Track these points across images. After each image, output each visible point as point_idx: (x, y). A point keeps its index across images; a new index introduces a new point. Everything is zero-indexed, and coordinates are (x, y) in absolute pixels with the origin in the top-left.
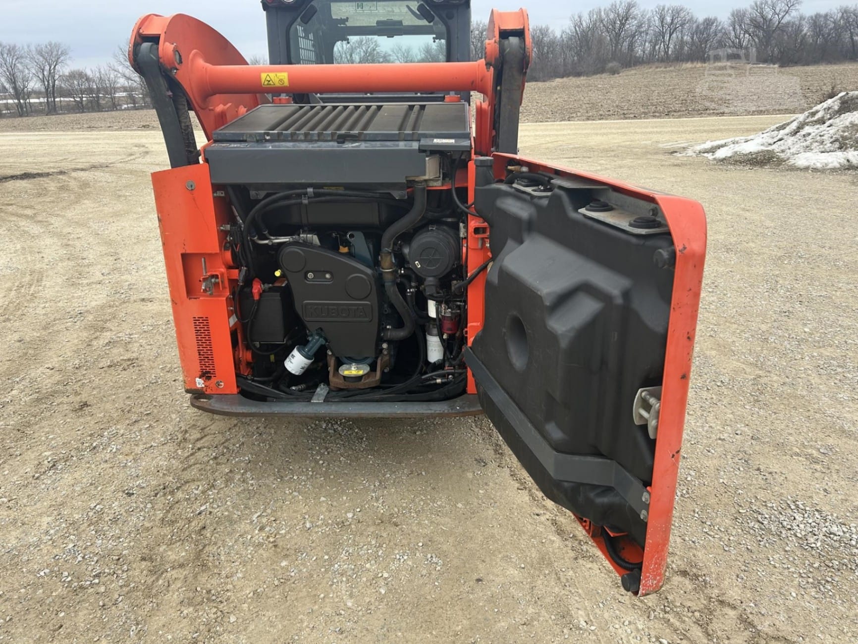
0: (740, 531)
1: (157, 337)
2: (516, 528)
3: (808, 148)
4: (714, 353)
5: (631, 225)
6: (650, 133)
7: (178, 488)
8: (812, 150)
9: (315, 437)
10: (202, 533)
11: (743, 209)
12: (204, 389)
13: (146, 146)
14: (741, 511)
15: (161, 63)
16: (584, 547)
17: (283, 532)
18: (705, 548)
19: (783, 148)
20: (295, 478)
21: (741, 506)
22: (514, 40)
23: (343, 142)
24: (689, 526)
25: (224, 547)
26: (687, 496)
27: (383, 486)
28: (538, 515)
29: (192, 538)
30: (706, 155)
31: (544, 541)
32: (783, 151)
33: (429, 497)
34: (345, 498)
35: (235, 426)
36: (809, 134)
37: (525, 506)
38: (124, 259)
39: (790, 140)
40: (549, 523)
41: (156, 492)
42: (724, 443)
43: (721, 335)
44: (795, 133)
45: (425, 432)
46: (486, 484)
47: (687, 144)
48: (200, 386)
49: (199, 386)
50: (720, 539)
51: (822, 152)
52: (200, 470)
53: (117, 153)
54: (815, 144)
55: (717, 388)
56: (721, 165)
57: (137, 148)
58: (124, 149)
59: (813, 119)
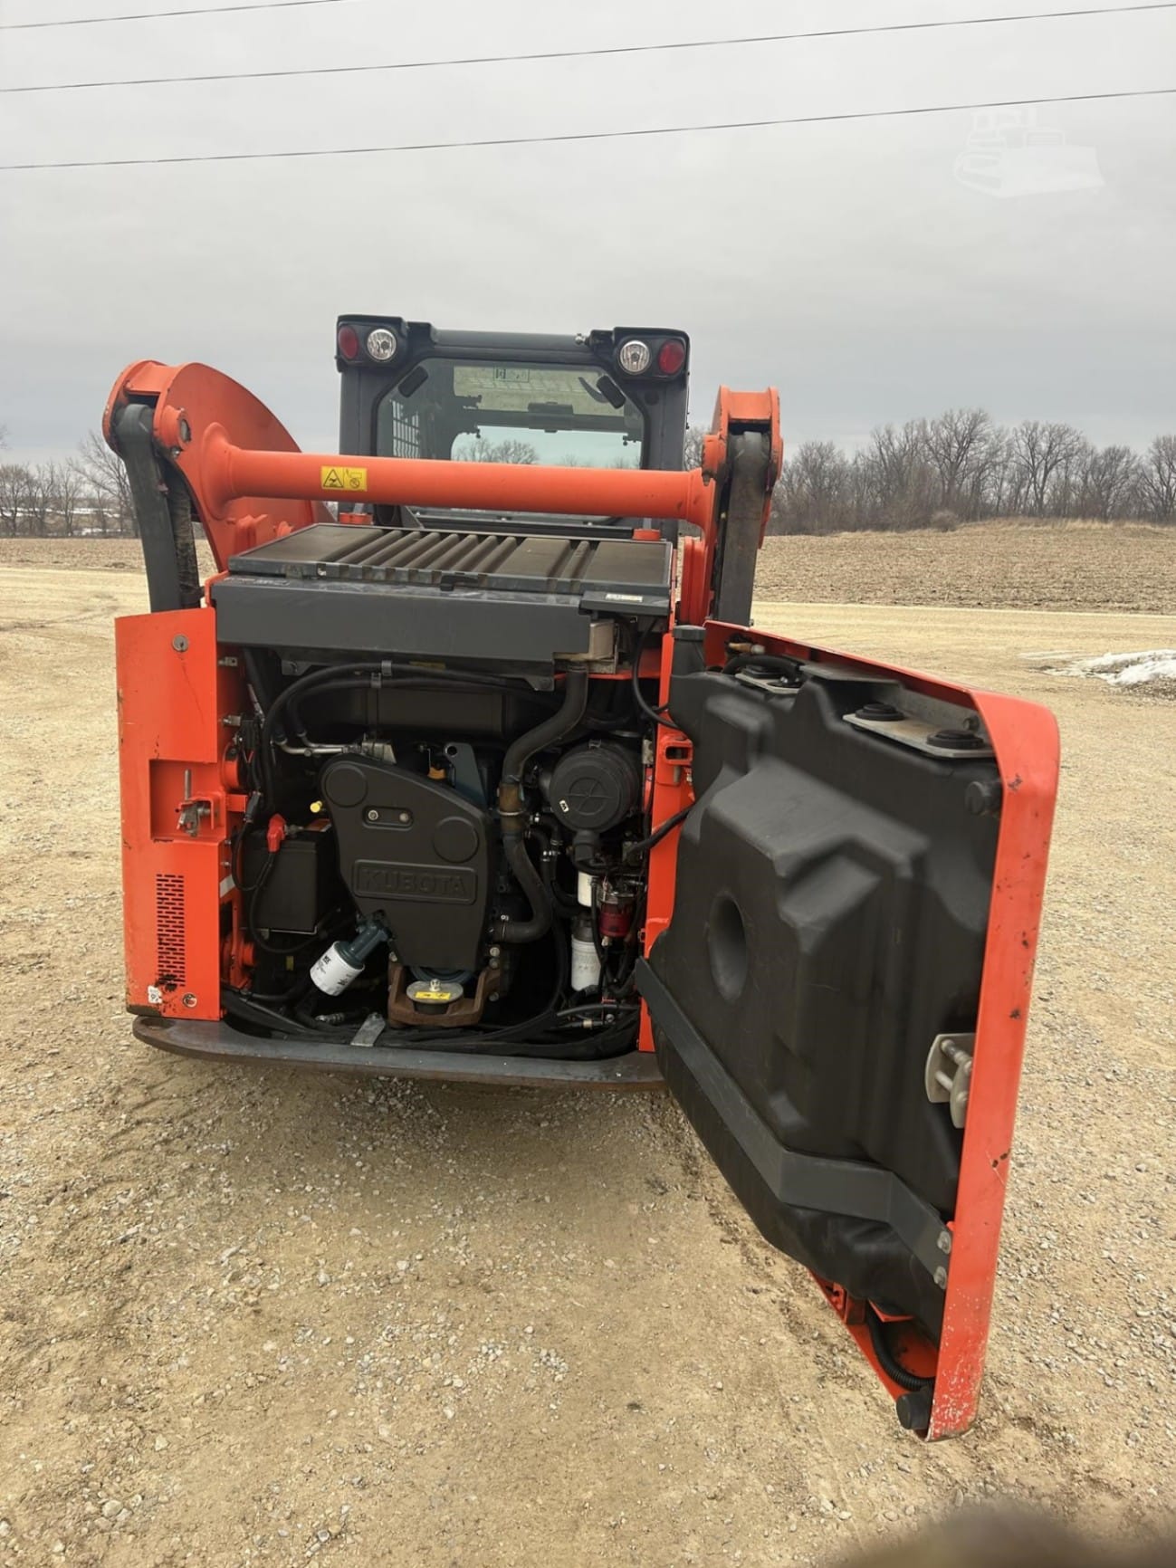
0: (1136, 1350)
1: (89, 919)
2: (713, 1313)
4: (1101, 1020)
5: (930, 742)
6: (1005, 632)
7: (90, 1192)
9: (354, 1117)
10: (124, 1277)
11: (1167, 773)
12: (161, 1008)
14: (1140, 1313)
15: (156, 438)
16: (839, 1359)
17: (275, 1286)
18: (1068, 1377)
20: (308, 1188)
21: (1140, 1304)
22: (752, 437)
23: (451, 589)
24: (1042, 1335)
25: (160, 1306)
26: (1040, 1277)
27: (469, 1216)
28: (755, 1292)
29: (104, 1285)
30: (1103, 676)
31: (763, 1341)
33: (553, 1243)
34: (396, 1233)
35: (210, 1086)
37: (732, 1273)
38: (49, 782)
40: (775, 1308)
41: (49, 1195)
42: (1114, 1184)
43: (1118, 990)
45: (557, 1123)
46: (663, 1228)
48: (154, 1001)
49: (152, 1001)
50: (1099, 1363)
52: (135, 1162)
53: (62, 606)
55: (1105, 1083)
56: (1130, 695)
57: (98, 600)
58: (75, 601)
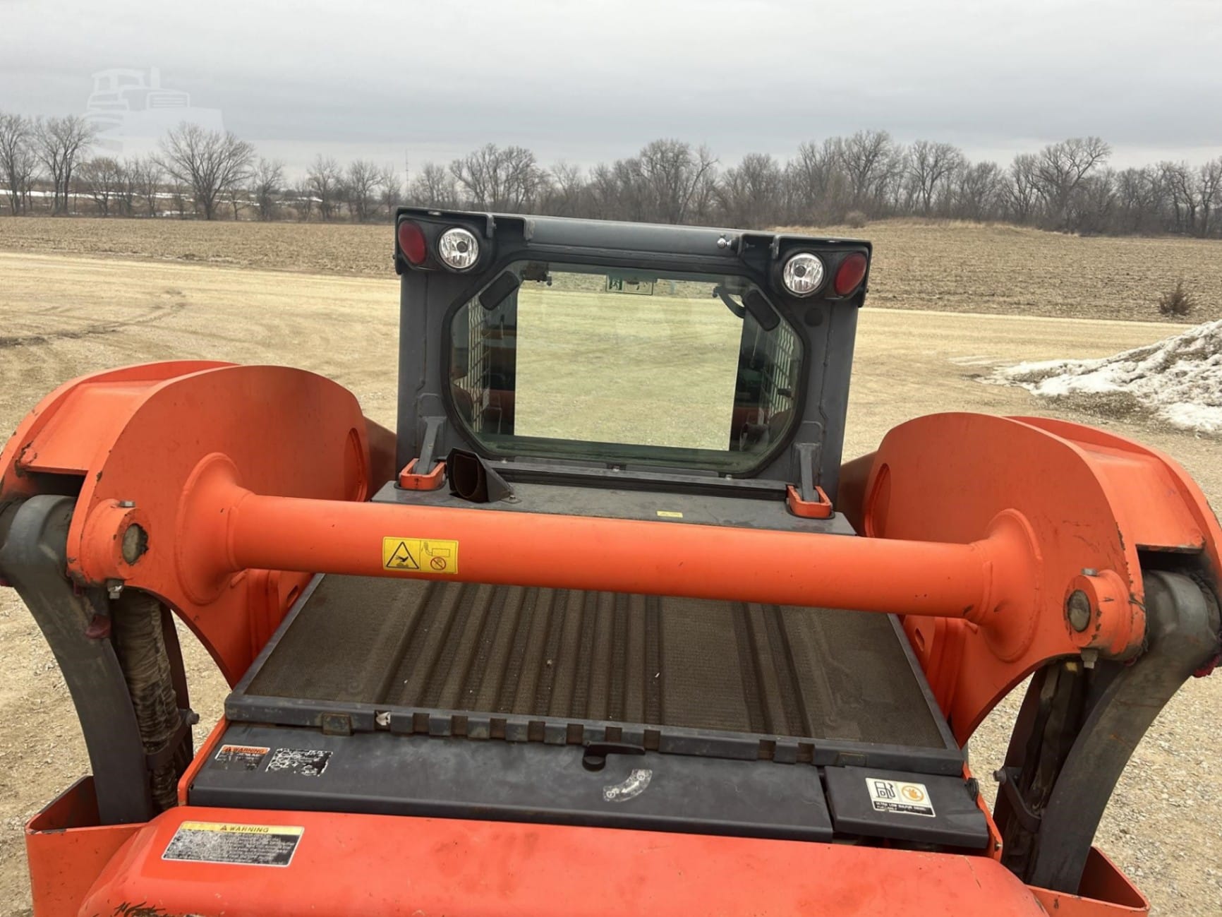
3: (1185, 396)
8: (1193, 399)
13: (184, 293)
15: (72, 573)
19: (1145, 390)
30: (1024, 385)
32: (1146, 396)
36: (1185, 373)
39: (1157, 379)
44: (1163, 368)
47: (989, 362)
51: (1209, 405)
54: (1196, 391)
57: (169, 296)
59: (1187, 349)
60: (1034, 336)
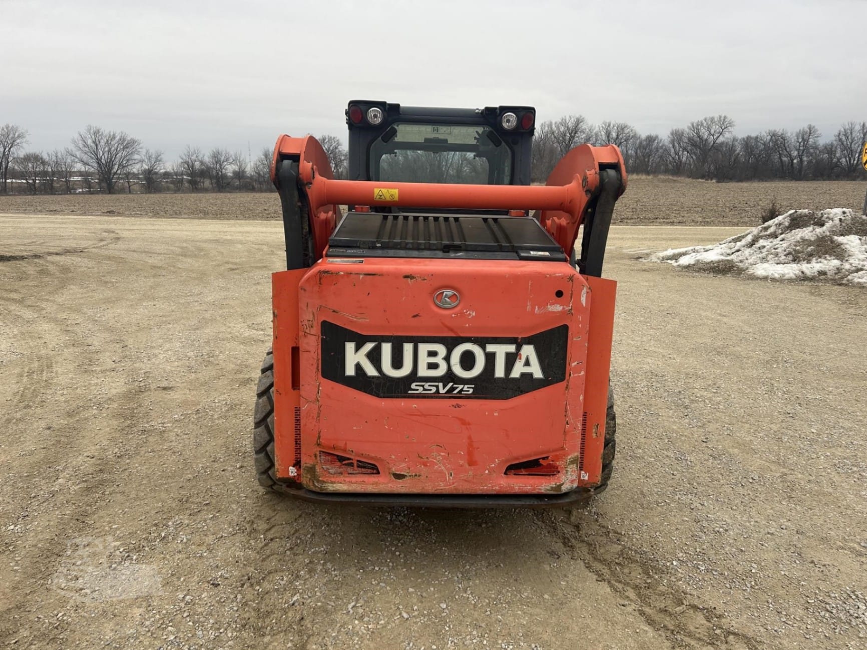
0: (814, 619)
1: (191, 426)
2: (608, 618)
3: (764, 260)
4: (736, 451)
6: (613, 238)
7: (263, 579)
8: (768, 261)
9: (384, 528)
10: (302, 623)
11: (720, 315)
12: (296, 478)
13: (116, 232)
14: (809, 601)
16: (679, 637)
17: (382, 622)
18: (788, 636)
19: (740, 258)
20: (377, 568)
21: (808, 597)
22: (611, 172)
23: (448, 252)
24: (768, 616)
25: (328, 637)
26: (757, 587)
27: (466, 577)
28: (623, 605)
29: (294, 629)
30: (669, 261)
31: (638, 631)
32: (741, 261)
33: (514, 588)
34: (432, 589)
35: (300, 516)
36: (764, 247)
37: (609, 597)
38: (131, 346)
39: (747, 251)
40: (637, 613)
41: (242, 582)
42: (773, 537)
43: (738, 434)
44: (751, 245)
45: (490, 524)
46: (565, 576)
47: (649, 251)
48: (293, 475)
49: (291, 475)
50: (799, 628)
51: (778, 264)
52: (279, 561)
53: (87, 239)
54: (770, 256)
55: (750, 484)
56: (687, 272)
57: (107, 234)
58: (93, 235)
59: (766, 233)
60: (678, 236)
